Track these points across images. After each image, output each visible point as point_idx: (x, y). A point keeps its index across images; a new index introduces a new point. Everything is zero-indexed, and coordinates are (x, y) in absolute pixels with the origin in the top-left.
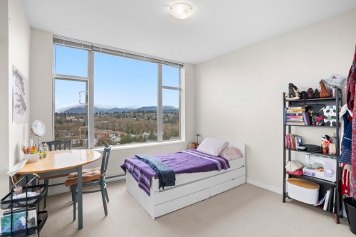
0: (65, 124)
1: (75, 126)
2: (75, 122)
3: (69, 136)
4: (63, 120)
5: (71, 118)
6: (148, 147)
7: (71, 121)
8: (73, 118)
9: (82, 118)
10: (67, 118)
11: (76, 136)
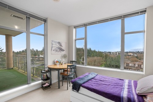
0: (127, 57)
1: (132, 57)
2: (132, 56)
3: (129, 62)
4: (127, 55)
5: (130, 54)
6: (116, 72)
7: (130, 55)
8: (131, 54)
9: (136, 54)
10: (129, 54)
11: (132, 62)
